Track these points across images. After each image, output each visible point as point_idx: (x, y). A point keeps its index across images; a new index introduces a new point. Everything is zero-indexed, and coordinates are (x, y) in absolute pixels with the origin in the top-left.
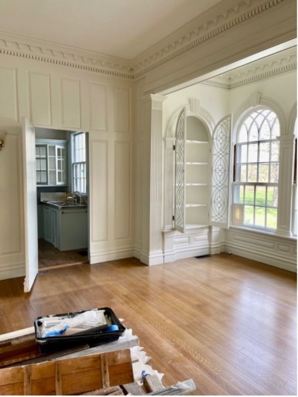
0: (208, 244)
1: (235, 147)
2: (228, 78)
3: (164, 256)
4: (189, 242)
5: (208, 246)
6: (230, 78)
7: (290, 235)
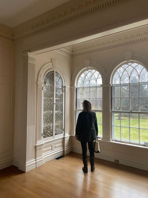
0: (63, 148)
1: (76, 89)
2: (71, 50)
3: (36, 163)
4: (52, 150)
5: (62, 150)
6: (73, 51)
7: (110, 141)
